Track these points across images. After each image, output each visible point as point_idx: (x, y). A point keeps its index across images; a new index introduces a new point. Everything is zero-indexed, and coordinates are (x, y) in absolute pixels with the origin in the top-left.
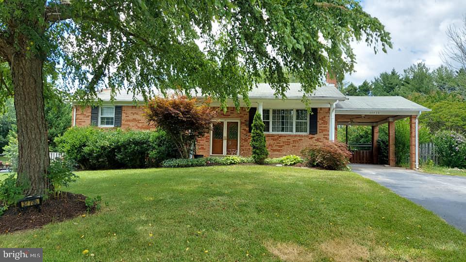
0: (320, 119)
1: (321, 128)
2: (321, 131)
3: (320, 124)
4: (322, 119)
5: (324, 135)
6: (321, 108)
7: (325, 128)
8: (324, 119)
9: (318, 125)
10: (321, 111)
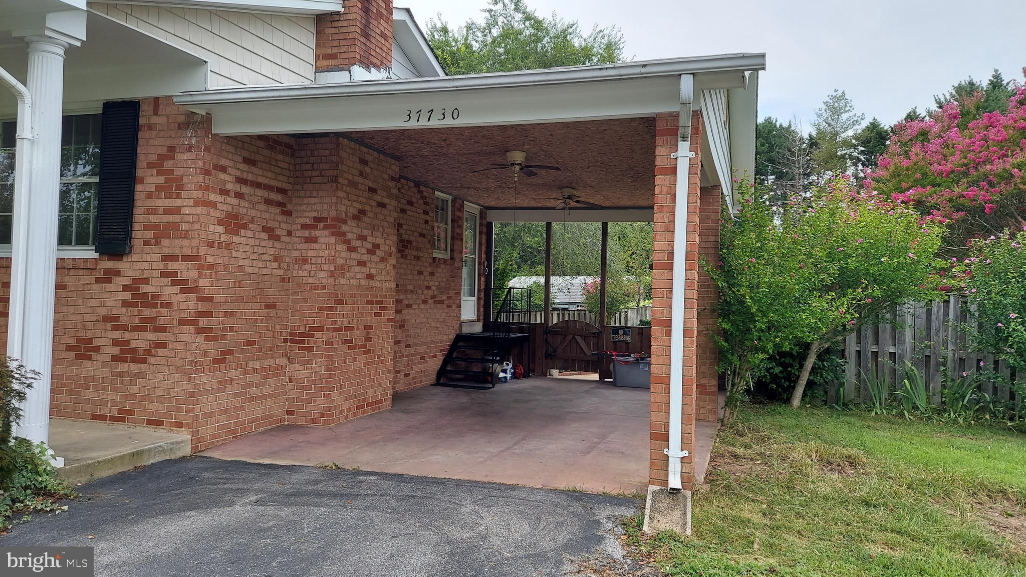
0: (150, 165)
1: (153, 219)
2: (149, 234)
3: (149, 196)
4: (156, 165)
5: (166, 258)
6: (156, 99)
7: (170, 218)
8: (168, 164)
9: (141, 203)
10: (155, 120)
